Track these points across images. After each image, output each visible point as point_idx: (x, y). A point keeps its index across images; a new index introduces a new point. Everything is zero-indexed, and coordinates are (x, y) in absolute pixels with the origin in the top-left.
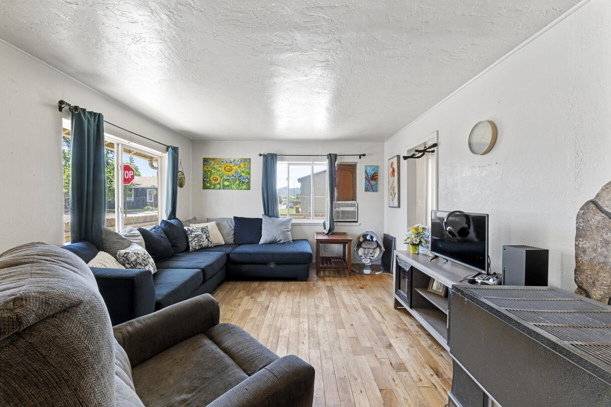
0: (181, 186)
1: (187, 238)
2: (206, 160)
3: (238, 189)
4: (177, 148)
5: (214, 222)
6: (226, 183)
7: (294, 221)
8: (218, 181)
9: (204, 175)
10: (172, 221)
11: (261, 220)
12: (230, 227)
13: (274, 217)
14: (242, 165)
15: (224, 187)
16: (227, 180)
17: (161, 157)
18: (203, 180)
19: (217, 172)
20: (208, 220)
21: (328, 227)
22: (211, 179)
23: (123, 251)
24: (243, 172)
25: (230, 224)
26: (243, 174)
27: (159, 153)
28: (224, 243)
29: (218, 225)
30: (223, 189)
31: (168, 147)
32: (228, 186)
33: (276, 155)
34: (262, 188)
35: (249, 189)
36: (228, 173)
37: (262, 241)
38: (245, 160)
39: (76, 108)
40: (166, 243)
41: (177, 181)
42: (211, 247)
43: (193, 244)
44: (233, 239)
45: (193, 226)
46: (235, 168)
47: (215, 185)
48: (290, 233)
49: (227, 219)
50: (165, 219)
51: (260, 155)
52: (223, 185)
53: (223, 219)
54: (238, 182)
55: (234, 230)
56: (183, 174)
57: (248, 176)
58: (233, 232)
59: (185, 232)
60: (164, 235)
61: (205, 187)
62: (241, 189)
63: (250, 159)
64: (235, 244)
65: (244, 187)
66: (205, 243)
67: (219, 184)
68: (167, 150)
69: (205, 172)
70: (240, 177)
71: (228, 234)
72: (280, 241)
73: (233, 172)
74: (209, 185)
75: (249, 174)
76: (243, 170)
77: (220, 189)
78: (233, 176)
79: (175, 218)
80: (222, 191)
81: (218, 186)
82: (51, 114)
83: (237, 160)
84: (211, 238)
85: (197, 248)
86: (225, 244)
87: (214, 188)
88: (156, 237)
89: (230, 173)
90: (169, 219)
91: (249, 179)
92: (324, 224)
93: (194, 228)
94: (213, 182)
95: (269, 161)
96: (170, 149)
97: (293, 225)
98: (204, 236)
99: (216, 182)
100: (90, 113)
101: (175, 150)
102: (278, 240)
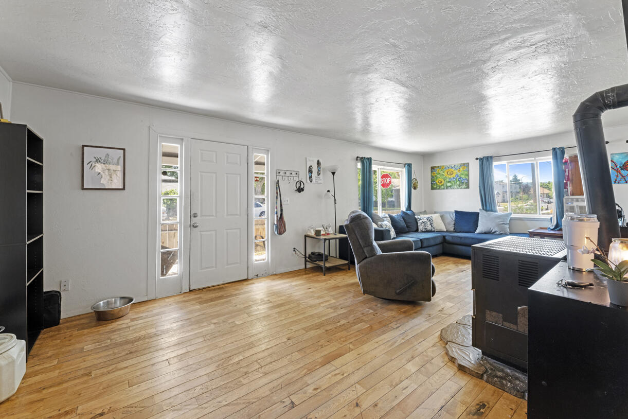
0: (415, 188)
1: (417, 223)
2: (433, 168)
3: (458, 188)
4: (411, 164)
5: (439, 214)
6: (449, 184)
7: (513, 216)
8: (442, 183)
9: (431, 179)
10: (408, 212)
11: (479, 213)
12: (451, 218)
13: (492, 211)
14: (461, 169)
15: (447, 187)
16: (449, 182)
17: (401, 171)
18: (432, 183)
19: (442, 176)
20: (435, 213)
21: (555, 223)
22: (437, 182)
23: (380, 223)
24: (462, 174)
25: (451, 216)
26: (463, 176)
27: (400, 169)
28: (445, 230)
29: (442, 217)
30: (447, 188)
31: (405, 164)
32: (450, 186)
33: (491, 157)
34: (479, 186)
35: (468, 187)
36: (450, 176)
37: (477, 231)
38: (464, 164)
39: (362, 158)
40: (403, 224)
41: (412, 185)
42: (434, 231)
43: (421, 228)
44: (453, 228)
45: (422, 216)
46: (455, 172)
47: (440, 186)
48: (507, 226)
49: (449, 213)
50: (404, 210)
51: (477, 159)
52: (446, 186)
53: (446, 212)
54: (458, 183)
55: (455, 221)
56: (416, 180)
57: (467, 177)
58: (453, 222)
59: (416, 219)
60: (402, 220)
61: (433, 188)
62: (461, 188)
63: (468, 163)
64: (455, 231)
65: (464, 186)
66: (429, 228)
67: (443, 185)
68: (405, 166)
69: (432, 177)
70: (460, 178)
71: (449, 224)
72: (495, 232)
73: (454, 175)
74: (435, 186)
75: (468, 175)
76: (463, 172)
77: (444, 189)
78: (454, 178)
79: (410, 210)
80: (446, 191)
81: (443, 187)
82: (354, 162)
83: (457, 165)
84: (434, 225)
85: (423, 230)
86: (447, 231)
87: (440, 189)
88: (397, 220)
89: (451, 176)
90: (407, 210)
91: (468, 180)
92: (551, 219)
93: (422, 218)
94: (439, 184)
95: (485, 163)
96: (406, 165)
97: (511, 219)
98: (429, 223)
99: (441, 184)
100: (367, 158)
101: (409, 165)
102: (493, 231)
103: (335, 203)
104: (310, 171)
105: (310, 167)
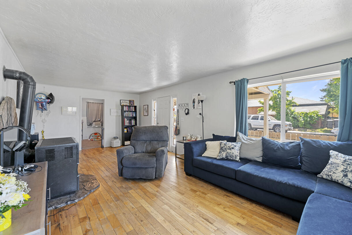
103: (203, 122)
104: (194, 102)
105: (194, 100)
